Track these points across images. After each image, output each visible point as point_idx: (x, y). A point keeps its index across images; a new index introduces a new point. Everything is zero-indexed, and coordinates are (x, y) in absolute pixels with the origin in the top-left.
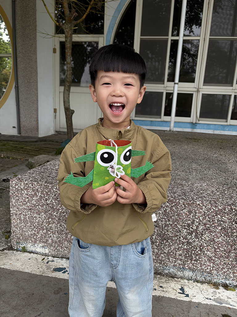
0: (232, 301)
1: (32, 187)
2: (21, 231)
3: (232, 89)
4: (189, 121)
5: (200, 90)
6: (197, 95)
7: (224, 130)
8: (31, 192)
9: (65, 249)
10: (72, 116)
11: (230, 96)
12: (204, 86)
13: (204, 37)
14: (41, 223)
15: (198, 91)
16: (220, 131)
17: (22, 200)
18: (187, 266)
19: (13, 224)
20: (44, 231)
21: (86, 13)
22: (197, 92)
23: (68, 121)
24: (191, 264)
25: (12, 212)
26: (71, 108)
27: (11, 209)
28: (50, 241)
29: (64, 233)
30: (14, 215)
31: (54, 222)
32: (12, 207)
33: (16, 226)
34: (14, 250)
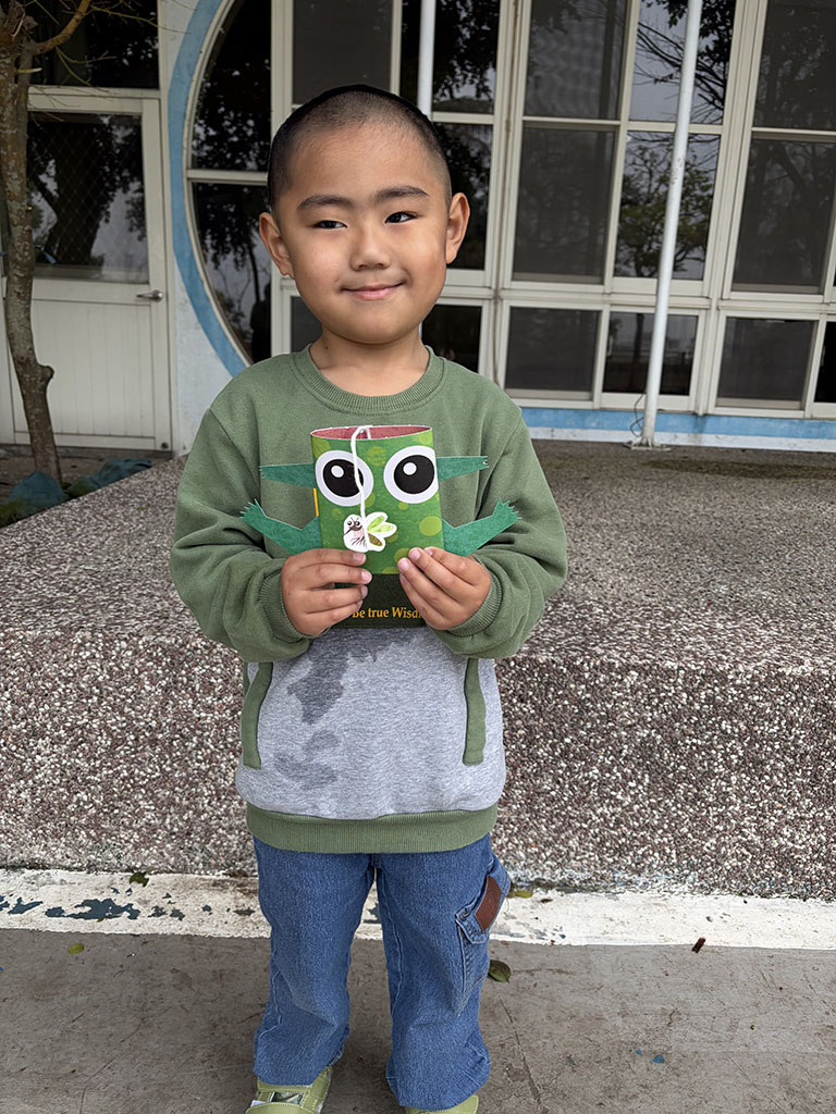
0: (518, 923)
3: (604, 293)
5: (503, 294)
6: (496, 312)
7: (584, 427)
10: (44, 389)
11: (599, 313)
12: (514, 283)
13: (505, 118)
15: (497, 299)
16: (571, 430)
21: (77, 16)
22: (492, 302)
23: (29, 407)
26: (42, 360)
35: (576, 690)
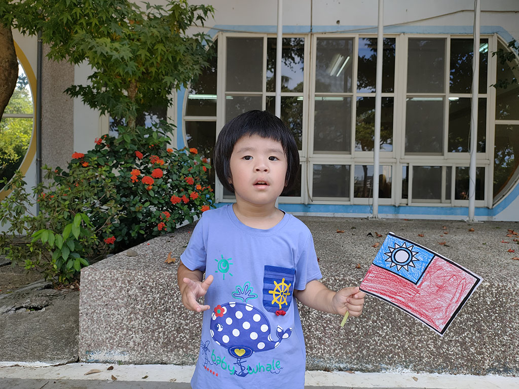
1: (110, 276)
2: (92, 335)
3: (351, 158)
4: (299, 202)
5: (310, 159)
6: (307, 166)
7: (347, 212)
8: (108, 282)
9: (151, 351)
11: (350, 166)
12: (314, 155)
14: (120, 321)
16: (341, 213)
17: (96, 294)
19: (82, 327)
20: (123, 332)
22: (306, 162)
25: (80, 312)
27: (80, 307)
28: (131, 344)
29: (150, 331)
30: (84, 315)
31: (137, 318)
32: (81, 305)
33: (86, 330)
34: (83, 362)
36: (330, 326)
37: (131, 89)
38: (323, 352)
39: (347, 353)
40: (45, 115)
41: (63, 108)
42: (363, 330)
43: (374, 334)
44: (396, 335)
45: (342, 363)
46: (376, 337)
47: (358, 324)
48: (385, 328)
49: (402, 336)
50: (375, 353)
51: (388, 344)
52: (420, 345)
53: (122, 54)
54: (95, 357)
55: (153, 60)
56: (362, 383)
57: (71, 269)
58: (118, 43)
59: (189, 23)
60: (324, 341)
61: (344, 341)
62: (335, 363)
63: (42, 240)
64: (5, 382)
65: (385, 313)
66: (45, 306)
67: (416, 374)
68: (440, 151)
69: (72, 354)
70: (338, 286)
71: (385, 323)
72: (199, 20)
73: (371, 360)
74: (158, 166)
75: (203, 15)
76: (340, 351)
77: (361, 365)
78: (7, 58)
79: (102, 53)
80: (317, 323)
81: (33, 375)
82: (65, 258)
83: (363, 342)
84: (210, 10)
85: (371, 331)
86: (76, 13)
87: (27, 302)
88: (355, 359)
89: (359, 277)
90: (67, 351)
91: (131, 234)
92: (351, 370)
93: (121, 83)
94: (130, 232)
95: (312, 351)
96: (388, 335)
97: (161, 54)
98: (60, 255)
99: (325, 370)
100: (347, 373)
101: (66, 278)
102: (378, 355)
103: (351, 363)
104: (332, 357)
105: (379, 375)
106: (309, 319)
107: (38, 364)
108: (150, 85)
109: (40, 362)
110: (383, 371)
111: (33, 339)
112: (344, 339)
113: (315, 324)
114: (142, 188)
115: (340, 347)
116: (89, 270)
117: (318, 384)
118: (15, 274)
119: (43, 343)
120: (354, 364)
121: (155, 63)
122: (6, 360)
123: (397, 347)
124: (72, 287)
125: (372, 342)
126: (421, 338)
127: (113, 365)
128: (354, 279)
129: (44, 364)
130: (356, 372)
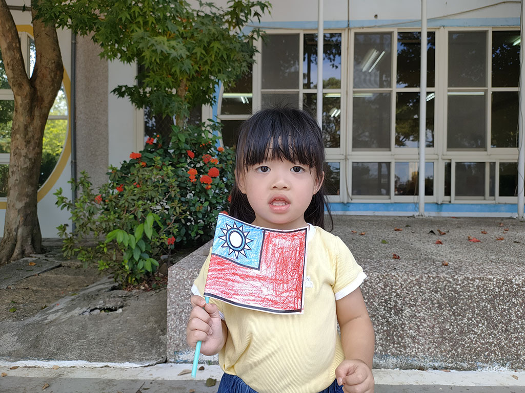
2: (181, 335)
4: (338, 201)
5: (348, 157)
6: (346, 164)
12: (353, 152)
15: (346, 159)
18: (390, 352)
19: (170, 327)
24: (394, 349)
25: (168, 312)
27: (168, 307)
30: (173, 315)
32: (169, 305)
33: (174, 330)
34: (171, 362)
35: (456, 288)
36: (423, 324)
37: (182, 89)
38: (417, 351)
39: (441, 352)
40: (79, 117)
41: (98, 109)
42: (457, 328)
43: (469, 332)
44: (492, 332)
45: (437, 362)
46: (472, 334)
47: (453, 322)
48: (480, 325)
49: (498, 334)
50: (470, 351)
51: (483, 342)
52: (518, 343)
53: (180, 52)
54: (184, 357)
55: (207, 58)
56: (462, 381)
57: (141, 269)
58: (175, 41)
59: (245, 20)
60: (418, 340)
61: (439, 339)
62: (430, 361)
63: (117, 240)
64: (101, 383)
65: (481, 310)
66: (120, 307)
67: (514, 372)
68: (483, 146)
69: (160, 355)
70: (432, 284)
71: (480, 320)
72: (256, 17)
73: (466, 358)
74: (213, 166)
75: (260, 11)
76: (435, 350)
77: (456, 363)
78: (54, 60)
79: (162, 51)
80: (411, 321)
81: (126, 376)
82: (137, 258)
83: (458, 340)
84: (267, 7)
85: (466, 329)
86: (134, 12)
87: (100, 303)
88: (450, 357)
89: (453, 274)
90: (154, 351)
91: (190, 235)
92: (446, 368)
93: (172, 82)
94: (190, 232)
95: (405, 350)
96: (483, 333)
97: (216, 52)
98: (131, 256)
99: (419, 369)
100: (442, 372)
101: (136, 279)
102: (474, 353)
103: (446, 361)
104: (426, 356)
105: (477, 373)
106: (402, 318)
107: (127, 365)
108: (200, 84)
109: (130, 362)
110: (479, 370)
111: (118, 340)
112: (439, 338)
113: (409, 323)
114: (199, 188)
115: (434, 346)
116: (177, 269)
117: (417, 383)
118: (69, 277)
119: (129, 344)
120: (449, 363)
121: (209, 62)
122: (96, 361)
123: (493, 345)
124: (143, 288)
125: (467, 339)
126: (518, 335)
127: (203, 365)
128: (448, 276)
129: (134, 365)
130: (451, 370)
